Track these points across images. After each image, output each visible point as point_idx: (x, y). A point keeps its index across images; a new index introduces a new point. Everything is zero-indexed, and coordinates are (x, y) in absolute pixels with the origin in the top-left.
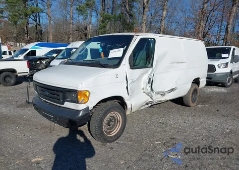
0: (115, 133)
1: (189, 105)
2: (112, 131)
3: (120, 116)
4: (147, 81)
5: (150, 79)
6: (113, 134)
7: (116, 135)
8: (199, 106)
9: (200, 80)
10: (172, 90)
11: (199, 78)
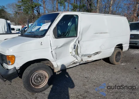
0: (43, 86)
1: (114, 63)
2: (40, 84)
3: (47, 74)
4: (73, 47)
5: (75, 45)
6: (41, 86)
7: (43, 87)
8: (123, 64)
9: (123, 45)
10: (97, 53)
11: (121, 44)
